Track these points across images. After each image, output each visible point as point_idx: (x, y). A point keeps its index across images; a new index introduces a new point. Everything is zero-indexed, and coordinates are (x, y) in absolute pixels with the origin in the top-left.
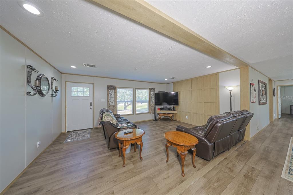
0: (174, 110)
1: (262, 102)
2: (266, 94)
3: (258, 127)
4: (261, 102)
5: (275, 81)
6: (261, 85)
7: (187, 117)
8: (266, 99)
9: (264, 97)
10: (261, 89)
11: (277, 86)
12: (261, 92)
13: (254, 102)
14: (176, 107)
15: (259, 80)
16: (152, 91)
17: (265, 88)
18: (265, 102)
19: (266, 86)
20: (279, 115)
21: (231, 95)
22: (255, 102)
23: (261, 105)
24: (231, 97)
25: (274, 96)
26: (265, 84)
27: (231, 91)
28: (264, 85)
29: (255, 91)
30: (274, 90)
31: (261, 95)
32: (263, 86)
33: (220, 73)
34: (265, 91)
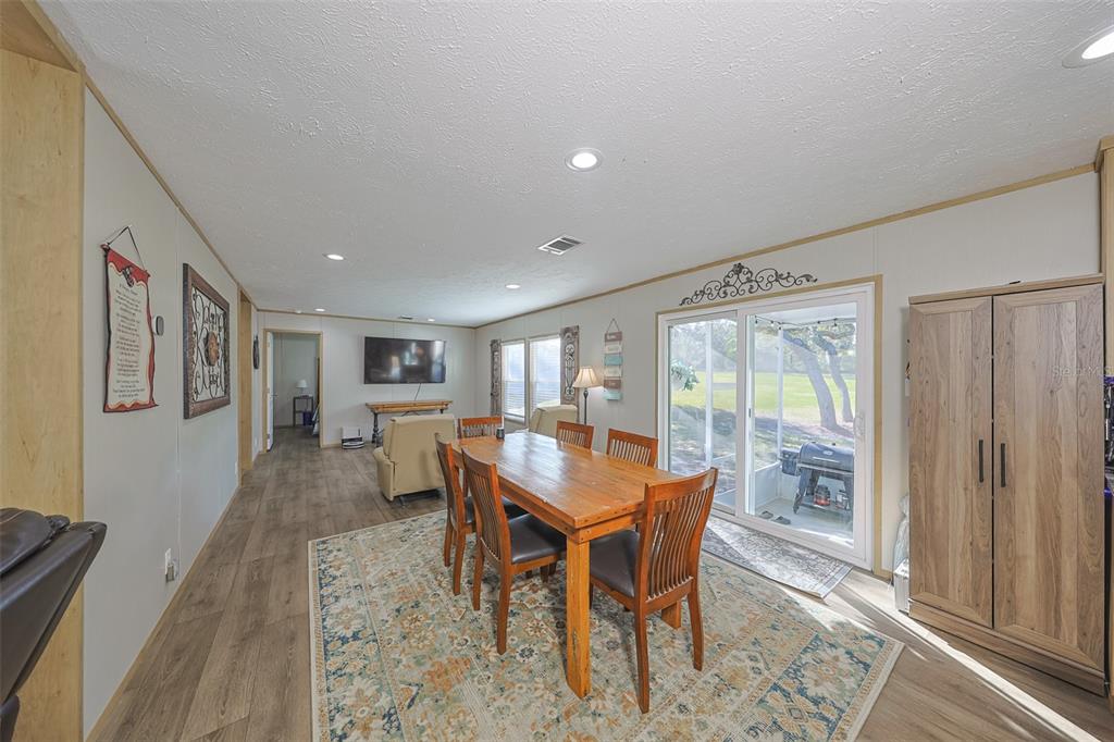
1: (204, 396)
2: (224, 354)
3: (171, 569)
4: (200, 398)
5: (258, 310)
6: (200, 302)
8: (227, 380)
9: (217, 369)
10: (199, 322)
11: (266, 331)
12: (201, 344)
13: (145, 407)
15: (186, 266)
17: (221, 324)
18: (220, 393)
19: (226, 315)
20: (268, 437)
22: (152, 404)
23: (194, 415)
25: (256, 367)
26: (224, 306)
28: (219, 311)
29: (157, 327)
30: (256, 343)
31: (198, 357)
32: (212, 311)
34: (220, 340)
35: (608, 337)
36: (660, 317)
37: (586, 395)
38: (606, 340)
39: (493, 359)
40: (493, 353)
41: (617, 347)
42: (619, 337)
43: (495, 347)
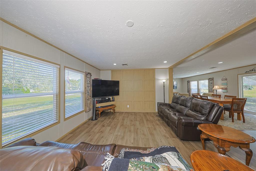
0: (113, 101)
7: (128, 106)
14: (116, 97)
16: (89, 75)
21: (164, 85)
24: (164, 87)
27: (164, 82)
33: (156, 69)
35: (223, 80)
36: (239, 75)
37: (216, 91)
38: (222, 80)
39: (188, 84)
40: (188, 83)
41: (226, 81)
42: (226, 79)
43: (189, 82)
